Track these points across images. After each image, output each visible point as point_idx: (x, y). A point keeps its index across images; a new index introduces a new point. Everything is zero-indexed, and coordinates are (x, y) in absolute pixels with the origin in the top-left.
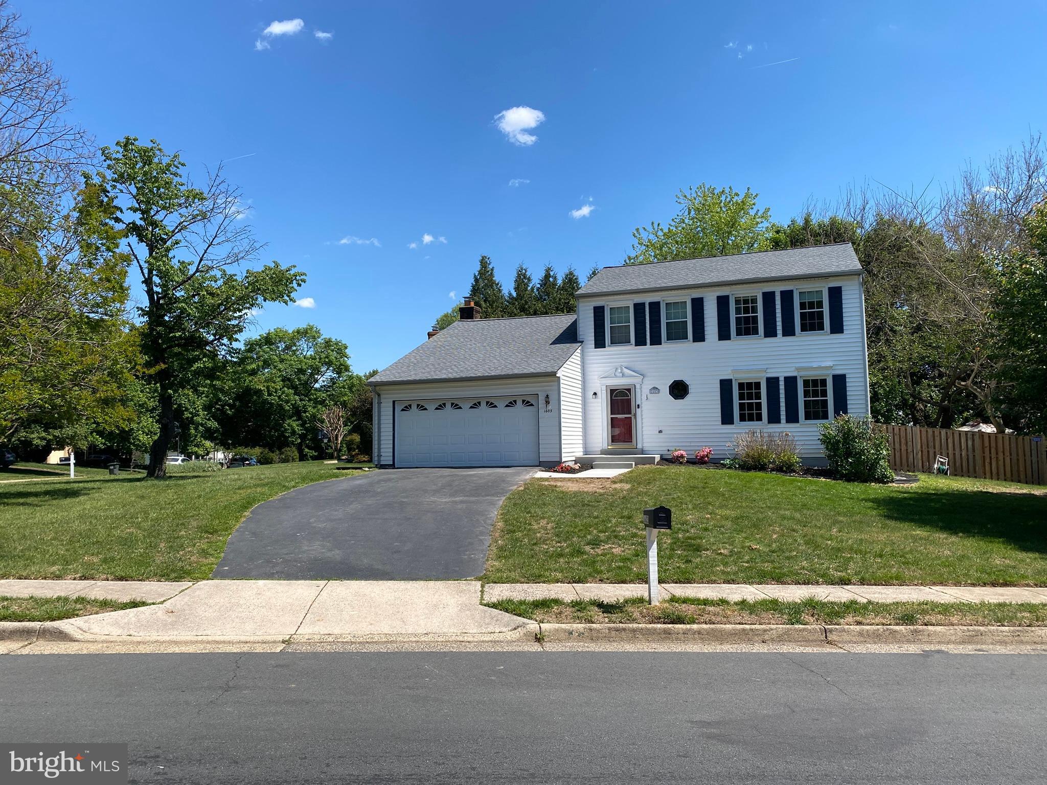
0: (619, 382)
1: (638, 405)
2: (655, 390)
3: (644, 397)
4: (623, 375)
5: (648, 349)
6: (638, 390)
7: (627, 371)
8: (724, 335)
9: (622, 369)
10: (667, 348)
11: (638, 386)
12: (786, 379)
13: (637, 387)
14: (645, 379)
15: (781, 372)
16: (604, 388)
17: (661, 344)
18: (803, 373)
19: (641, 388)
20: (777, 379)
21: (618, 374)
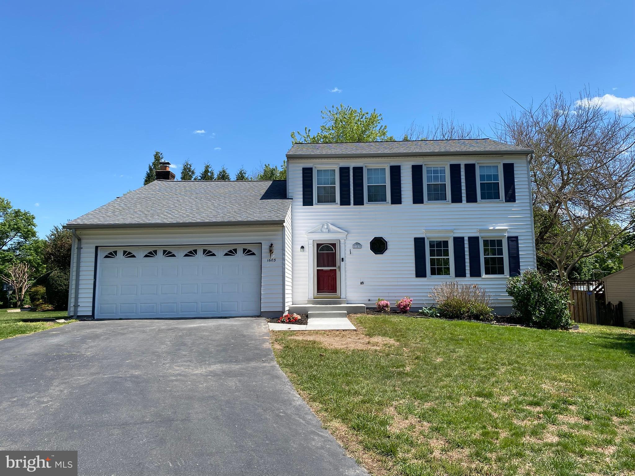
0: (325, 237)
1: (343, 259)
2: (358, 245)
3: (348, 252)
4: (329, 231)
5: (352, 208)
6: (342, 246)
7: (331, 227)
8: (418, 199)
9: (327, 225)
10: (368, 208)
11: (342, 241)
12: (470, 238)
14: (349, 235)
15: (466, 233)
16: (311, 242)
17: (363, 205)
18: (483, 235)
19: (345, 243)
20: (463, 238)
21: (324, 230)
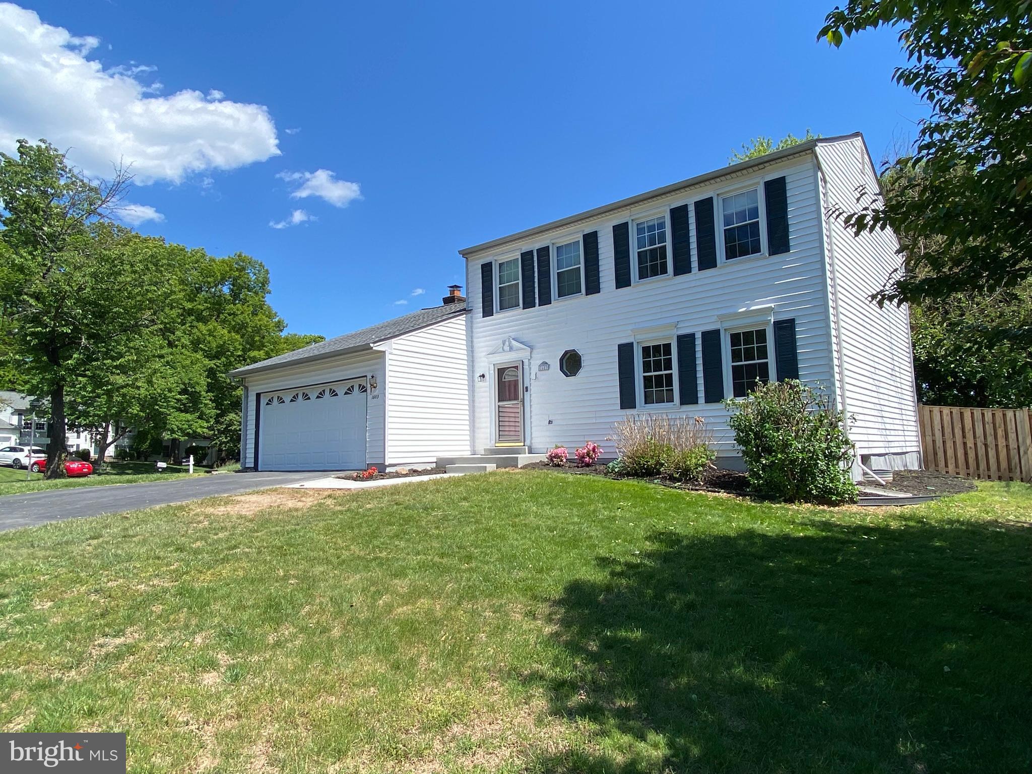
0: (507, 358)
1: (527, 388)
2: (545, 365)
3: (533, 377)
4: (511, 349)
5: (537, 310)
6: (526, 367)
7: (514, 343)
8: (622, 280)
9: (509, 341)
10: (559, 306)
11: (526, 362)
12: (704, 334)
13: (525, 364)
14: (535, 351)
15: (698, 325)
16: (492, 367)
17: (551, 303)
18: (727, 325)
19: (530, 363)
20: (692, 336)
21: (505, 348)
